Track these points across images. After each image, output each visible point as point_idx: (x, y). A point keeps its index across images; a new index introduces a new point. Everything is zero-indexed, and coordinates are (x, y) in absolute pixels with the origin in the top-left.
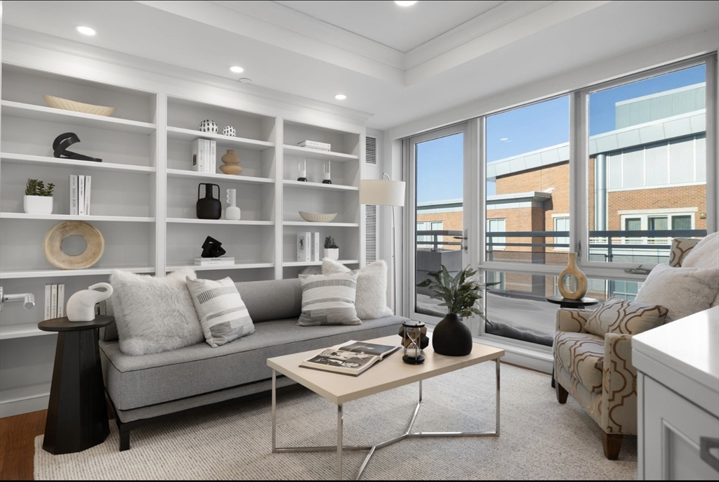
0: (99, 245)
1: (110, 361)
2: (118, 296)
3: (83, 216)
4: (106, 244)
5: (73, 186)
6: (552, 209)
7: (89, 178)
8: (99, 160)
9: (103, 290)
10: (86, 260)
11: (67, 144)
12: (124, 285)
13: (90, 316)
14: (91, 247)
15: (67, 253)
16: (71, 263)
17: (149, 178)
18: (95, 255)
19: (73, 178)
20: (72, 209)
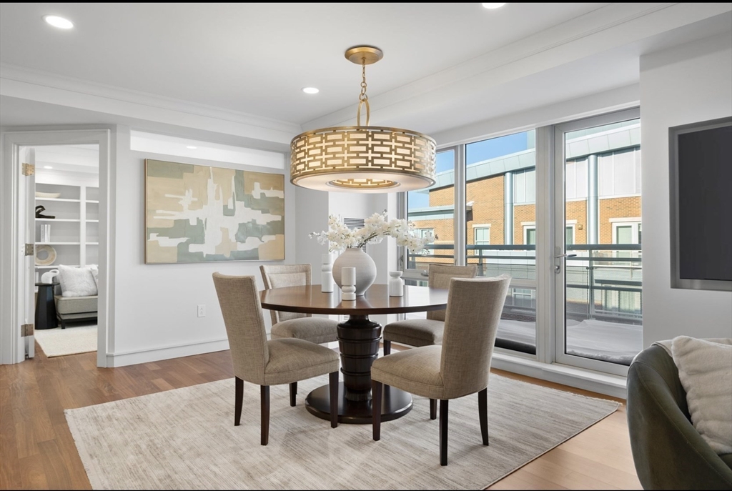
0: (54, 255)
1: (58, 299)
2: (61, 275)
3: (47, 242)
4: (58, 254)
5: (42, 230)
6: (472, 220)
7: (49, 226)
8: (54, 217)
9: (55, 272)
10: (48, 262)
11: (39, 211)
12: (63, 271)
13: (50, 282)
14: (50, 256)
15: (40, 259)
16: (41, 263)
17: (78, 223)
18: (52, 259)
19: (42, 226)
20: (42, 239)
